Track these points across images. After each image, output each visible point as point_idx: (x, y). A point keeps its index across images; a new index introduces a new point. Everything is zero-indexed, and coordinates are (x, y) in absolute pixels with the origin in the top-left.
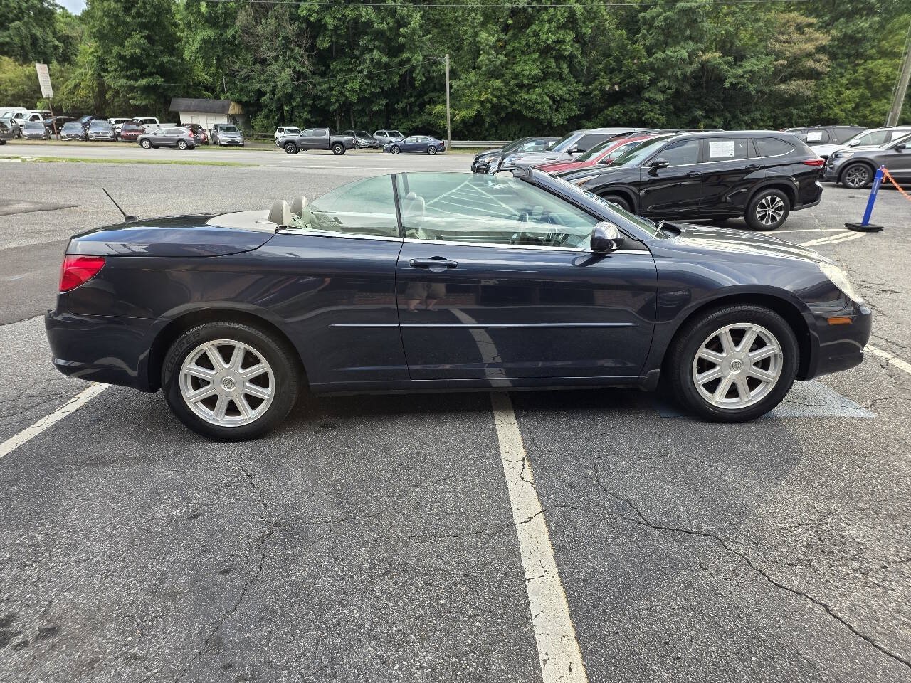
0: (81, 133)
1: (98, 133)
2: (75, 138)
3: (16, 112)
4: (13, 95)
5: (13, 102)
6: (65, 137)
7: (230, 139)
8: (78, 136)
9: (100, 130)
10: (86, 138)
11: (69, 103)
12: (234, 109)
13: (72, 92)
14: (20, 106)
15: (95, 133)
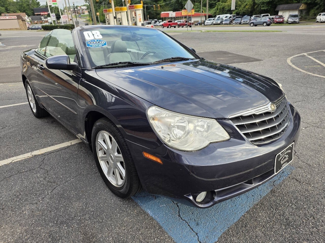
0: (239, 22)
1: (244, 21)
2: (237, 23)
3: (226, 16)
4: (227, 10)
5: (227, 13)
6: (234, 23)
7: (293, 21)
8: (238, 23)
9: (245, 20)
10: (240, 23)
11: (242, 11)
12: (302, 7)
13: (244, 7)
14: (228, 14)
15: (243, 21)
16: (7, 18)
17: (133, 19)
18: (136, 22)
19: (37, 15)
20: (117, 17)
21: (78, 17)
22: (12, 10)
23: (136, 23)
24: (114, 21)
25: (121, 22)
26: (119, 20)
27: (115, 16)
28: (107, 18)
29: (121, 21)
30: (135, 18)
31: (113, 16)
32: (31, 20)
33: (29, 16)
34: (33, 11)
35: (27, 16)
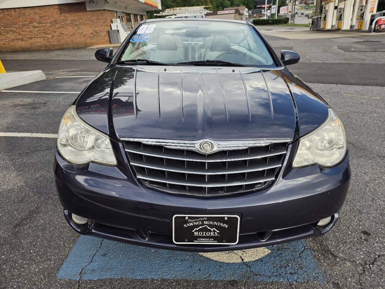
16: (226, 12)
17: (361, 8)
18: (364, 12)
19: (259, 8)
20: (339, 7)
21: (305, 9)
22: (236, 4)
23: (363, 14)
24: (333, 13)
25: (342, 14)
26: (340, 10)
27: (336, 5)
28: (325, 8)
29: (342, 12)
30: (364, 7)
31: (335, 5)
32: (251, 14)
33: (249, 9)
34: (256, 3)
35: (247, 9)
